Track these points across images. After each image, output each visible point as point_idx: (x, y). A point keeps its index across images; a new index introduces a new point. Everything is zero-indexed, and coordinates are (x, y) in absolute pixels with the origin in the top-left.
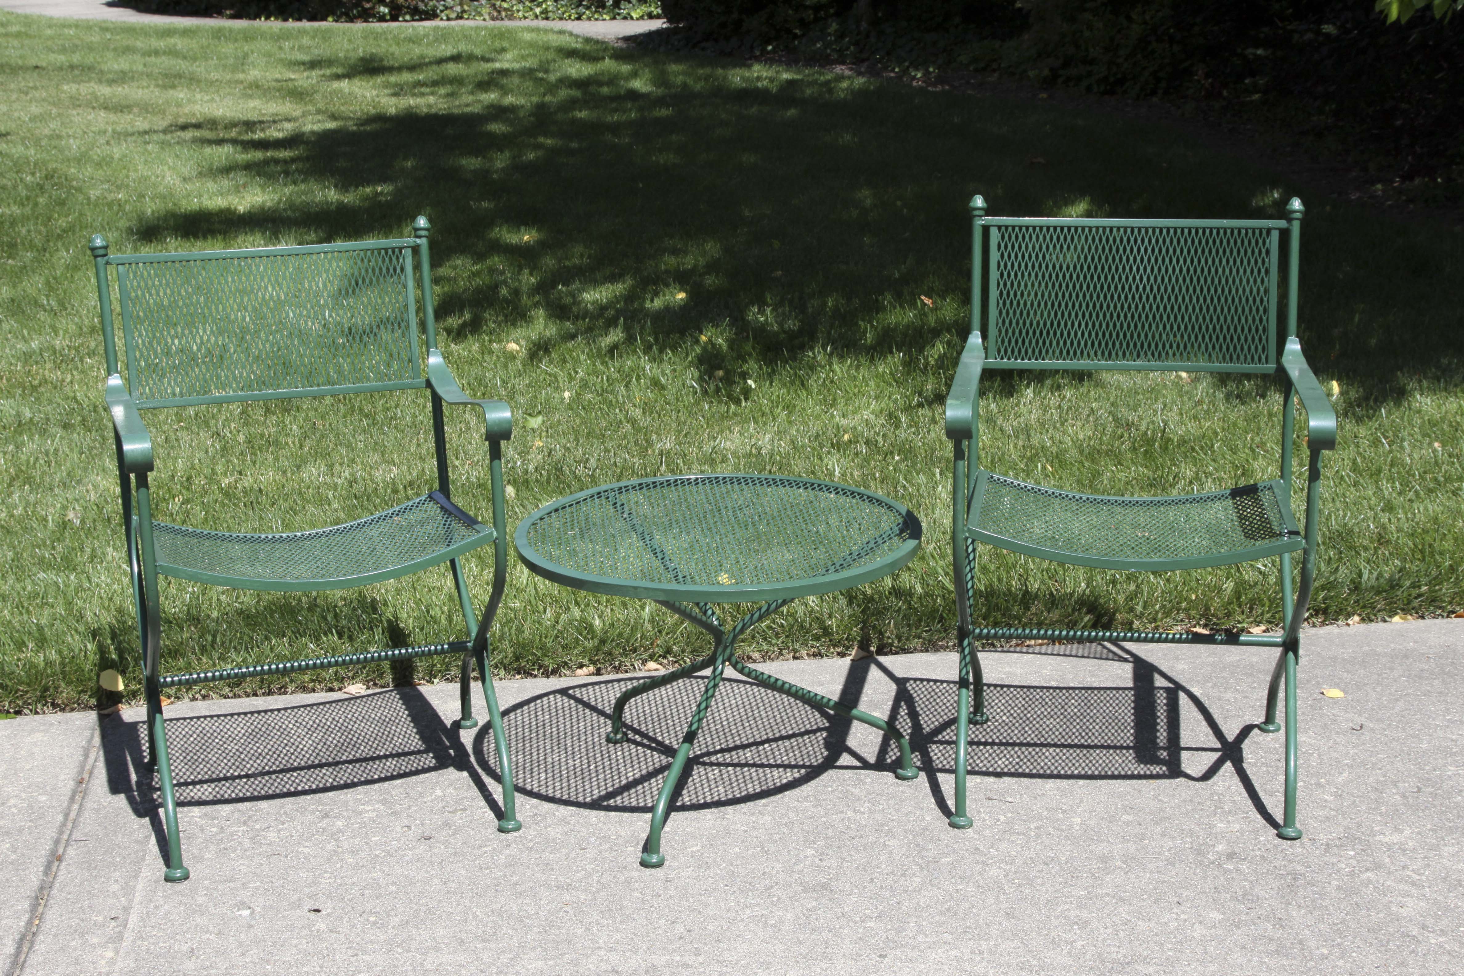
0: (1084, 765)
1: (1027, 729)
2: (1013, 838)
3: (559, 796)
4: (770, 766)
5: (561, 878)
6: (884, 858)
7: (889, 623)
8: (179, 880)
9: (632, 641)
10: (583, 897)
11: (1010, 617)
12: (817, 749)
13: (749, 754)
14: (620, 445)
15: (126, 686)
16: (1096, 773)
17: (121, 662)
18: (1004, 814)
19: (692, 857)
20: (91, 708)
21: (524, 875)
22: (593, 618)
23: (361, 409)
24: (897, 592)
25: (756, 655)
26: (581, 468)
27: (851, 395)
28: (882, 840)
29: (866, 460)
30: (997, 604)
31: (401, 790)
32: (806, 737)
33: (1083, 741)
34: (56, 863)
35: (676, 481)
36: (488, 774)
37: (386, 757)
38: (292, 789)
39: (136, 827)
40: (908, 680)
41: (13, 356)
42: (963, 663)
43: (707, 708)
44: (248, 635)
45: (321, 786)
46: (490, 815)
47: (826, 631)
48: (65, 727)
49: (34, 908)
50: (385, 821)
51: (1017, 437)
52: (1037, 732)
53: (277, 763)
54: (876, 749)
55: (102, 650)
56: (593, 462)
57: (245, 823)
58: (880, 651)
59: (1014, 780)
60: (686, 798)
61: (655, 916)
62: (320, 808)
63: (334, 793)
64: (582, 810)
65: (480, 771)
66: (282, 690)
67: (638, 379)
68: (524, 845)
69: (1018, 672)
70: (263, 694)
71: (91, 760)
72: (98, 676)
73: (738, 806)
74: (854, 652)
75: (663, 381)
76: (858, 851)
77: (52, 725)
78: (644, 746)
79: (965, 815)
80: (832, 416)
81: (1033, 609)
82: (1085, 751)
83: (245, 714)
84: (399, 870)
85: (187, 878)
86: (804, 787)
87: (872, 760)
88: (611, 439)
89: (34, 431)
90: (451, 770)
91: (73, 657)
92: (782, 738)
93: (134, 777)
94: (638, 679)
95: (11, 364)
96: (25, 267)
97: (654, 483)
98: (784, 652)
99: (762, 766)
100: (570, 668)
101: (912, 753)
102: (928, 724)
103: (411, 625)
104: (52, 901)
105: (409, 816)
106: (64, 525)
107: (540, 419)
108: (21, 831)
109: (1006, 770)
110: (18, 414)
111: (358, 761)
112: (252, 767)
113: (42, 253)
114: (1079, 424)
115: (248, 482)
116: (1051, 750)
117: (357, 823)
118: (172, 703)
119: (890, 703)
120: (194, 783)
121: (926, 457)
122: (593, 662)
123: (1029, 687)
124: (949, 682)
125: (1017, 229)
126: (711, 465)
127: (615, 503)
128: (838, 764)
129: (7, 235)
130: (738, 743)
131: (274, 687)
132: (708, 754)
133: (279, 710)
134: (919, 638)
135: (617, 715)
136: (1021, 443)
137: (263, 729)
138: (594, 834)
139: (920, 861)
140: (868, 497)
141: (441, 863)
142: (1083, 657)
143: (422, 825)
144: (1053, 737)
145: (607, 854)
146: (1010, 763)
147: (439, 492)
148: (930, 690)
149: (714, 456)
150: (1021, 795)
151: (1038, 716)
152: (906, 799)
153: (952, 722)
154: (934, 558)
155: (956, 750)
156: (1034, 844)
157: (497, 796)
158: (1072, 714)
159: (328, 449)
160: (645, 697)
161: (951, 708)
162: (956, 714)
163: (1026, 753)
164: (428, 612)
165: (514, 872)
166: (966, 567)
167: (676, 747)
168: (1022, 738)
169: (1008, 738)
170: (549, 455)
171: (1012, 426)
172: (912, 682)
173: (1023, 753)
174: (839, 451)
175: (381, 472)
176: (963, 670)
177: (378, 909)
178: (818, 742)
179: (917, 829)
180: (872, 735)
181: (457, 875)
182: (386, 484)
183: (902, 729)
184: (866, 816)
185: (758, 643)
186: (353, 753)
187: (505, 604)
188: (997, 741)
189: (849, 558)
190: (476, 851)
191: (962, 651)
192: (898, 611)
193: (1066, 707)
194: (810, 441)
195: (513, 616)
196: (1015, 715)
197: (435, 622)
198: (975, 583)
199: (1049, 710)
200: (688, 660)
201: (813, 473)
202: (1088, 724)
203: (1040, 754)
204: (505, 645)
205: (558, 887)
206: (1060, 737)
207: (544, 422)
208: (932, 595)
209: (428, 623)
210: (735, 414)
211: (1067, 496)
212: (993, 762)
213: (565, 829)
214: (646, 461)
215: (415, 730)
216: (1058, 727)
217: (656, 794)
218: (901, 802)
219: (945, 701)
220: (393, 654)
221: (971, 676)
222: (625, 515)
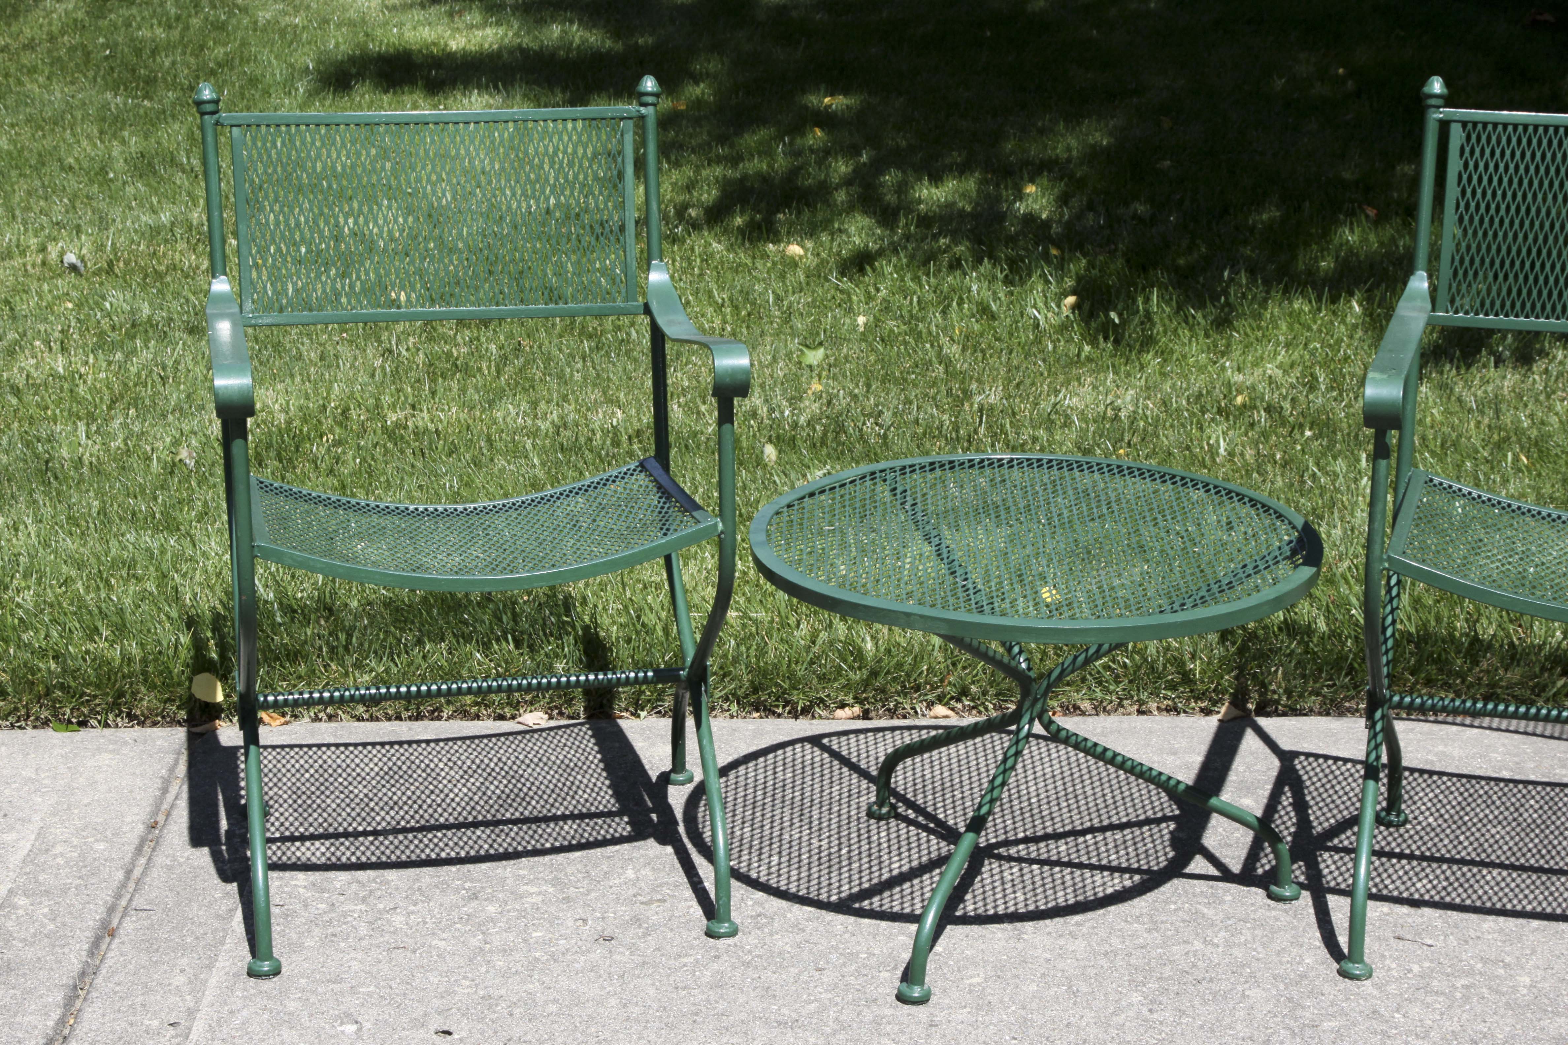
0: (1541, 897)
1: (1462, 838)
2: (1429, 999)
3: (794, 890)
4: (1092, 867)
5: (785, 1011)
6: (1240, 1014)
7: (1276, 671)
8: (266, 975)
9: (915, 676)
11: (1450, 673)
12: (1159, 847)
13: (1063, 848)
14: (926, 395)
15: (227, 696)
17: (222, 663)
18: (1419, 962)
19: (970, 992)
20: (179, 723)
21: (735, 1001)
22: (863, 640)
23: (583, 327)
24: (1290, 628)
25: (1086, 705)
26: (869, 423)
27: (1252, 339)
28: (1240, 988)
29: (1265, 434)
30: (1431, 655)
31: (579, 867)
32: (1146, 828)
33: (1542, 862)
34: (108, 939)
35: (982, 461)
36: (700, 852)
37: (564, 818)
38: (433, 856)
39: (218, 895)
40: (1296, 754)
41: (136, 231)
42: (1373, 743)
43: (1003, 784)
44: (395, 637)
45: (473, 853)
46: (697, 911)
47: (1187, 678)
48: (142, 747)
49: (69, 1002)
50: (552, 909)
51: (1482, 413)
52: (1476, 845)
53: (417, 817)
54: (1243, 853)
55: (199, 645)
56: (887, 417)
57: (364, 900)
58: (1263, 710)
59: (1437, 913)
60: (969, 906)
62: (467, 885)
63: (488, 864)
64: (824, 912)
65: (689, 846)
66: (435, 715)
67: (960, 303)
68: (739, 958)
69: (1456, 753)
70: (410, 718)
71: (170, 797)
72: (191, 680)
73: (1041, 923)
74: (1223, 710)
75: (994, 308)
76: (1205, 1002)
77: (126, 743)
78: (918, 825)
79: (1361, 961)
80: (1223, 368)
81: (1484, 665)
82: (1544, 878)
83: (383, 744)
84: (564, 982)
85: (277, 972)
86: (1136, 901)
87: (1236, 867)
88: (915, 386)
89: (151, 334)
90: (651, 842)
91: (160, 653)
92: (1112, 827)
93: (224, 825)
94: (920, 728)
95: (133, 242)
96: (164, 112)
97: (951, 462)
98: (1125, 702)
99: (1080, 866)
100: (827, 707)
101: (1294, 861)
102: (1321, 820)
103: (614, 636)
104: (94, 994)
105: (586, 905)
106: (172, 468)
107: (821, 352)
108: (65, 890)
109: (1427, 897)
110: (133, 312)
111: (526, 820)
112: (382, 820)
113: (188, 92)
115: (423, 419)
116: (1495, 872)
117: (514, 910)
118: (287, 723)
119: (1269, 787)
120: (302, 838)
121: (1349, 434)
122: (858, 700)
123: (1469, 777)
124: (1355, 762)
125: (1490, 127)
126: (1048, 429)
127: (895, 489)
128: (1187, 870)
129: (146, 67)
130: (1049, 830)
131: (425, 709)
132: (1007, 843)
133: (428, 742)
134: (1318, 694)
135: (883, 780)
136: (1486, 421)
137: (404, 768)
138: (836, 949)
139: (1292, 1023)
140: (1251, 500)
141: (622, 977)
142: (1552, 737)
143: (603, 918)
144: (1499, 852)
145: (852, 980)
146: (1434, 887)
147: (655, 457)
148: (1327, 771)
149: (1053, 417)
150: (1446, 936)
151: (1480, 820)
152: (1280, 929)
153: (1354, 821)
154: (1347, 582)
155: (1356, 862)
156: (1459, 1011)
157: (709, 885)
158: (1529, 821)
159: (533, 380)
160: (926, 756)
161: (1355, 799)
162: (1361, 810)
163: (1459, 874)
164: (639, 617)
165: (722, 996)
166: (1384, 607)
167: (962, 830)
168: (1454, 852)
169: (1434, 850)
170: (829, 403)
171: (1475, 396)
172: (1302, 758)
173: (1454, 873)
174: (1227, 419)
175: (601, 416)
176: (1373, 746)
177: (529, 1037)
178: (1162, 836)
179: (1292, 975)
180: (1237, 835)
181: (642, 994)
182: (605, 433)
183: (1282, 827)
184: (1220, 950)
185: (1089, 688)
186: (521, 809)
187: (745, 613)
188: (1417, 853)
189: (1215, 588)
190: (672, 962)
191: (1371, 726)
192: (1290, 655)
193: (1522, 810)
194: (1189, 403)
195: (754, 629)
196: (1447, 816)
197: (647, 633)
198: (1399, 626)
199: (1496, 813)
200: (991, 706)
201: (1188, 448)
202: (1551, 837)
203: (1478, 877)
204: (741, 670)
205: (779, 1023)
206: (1509, 853)
207: (827, 356)
208: (1340, 635)
209: (638, 633)
210: (1089, 359)
211: (1539, 513)
212: (1409, 884)
213: (798, 938)
214: (960, 420)
215: (607, 782)
216: (1507, 838)
217: (928, 895)
218: (1273, 933)
219: (1348, 789)
220: (578, 681)
221: (1384, 759)
222: (907, 507)
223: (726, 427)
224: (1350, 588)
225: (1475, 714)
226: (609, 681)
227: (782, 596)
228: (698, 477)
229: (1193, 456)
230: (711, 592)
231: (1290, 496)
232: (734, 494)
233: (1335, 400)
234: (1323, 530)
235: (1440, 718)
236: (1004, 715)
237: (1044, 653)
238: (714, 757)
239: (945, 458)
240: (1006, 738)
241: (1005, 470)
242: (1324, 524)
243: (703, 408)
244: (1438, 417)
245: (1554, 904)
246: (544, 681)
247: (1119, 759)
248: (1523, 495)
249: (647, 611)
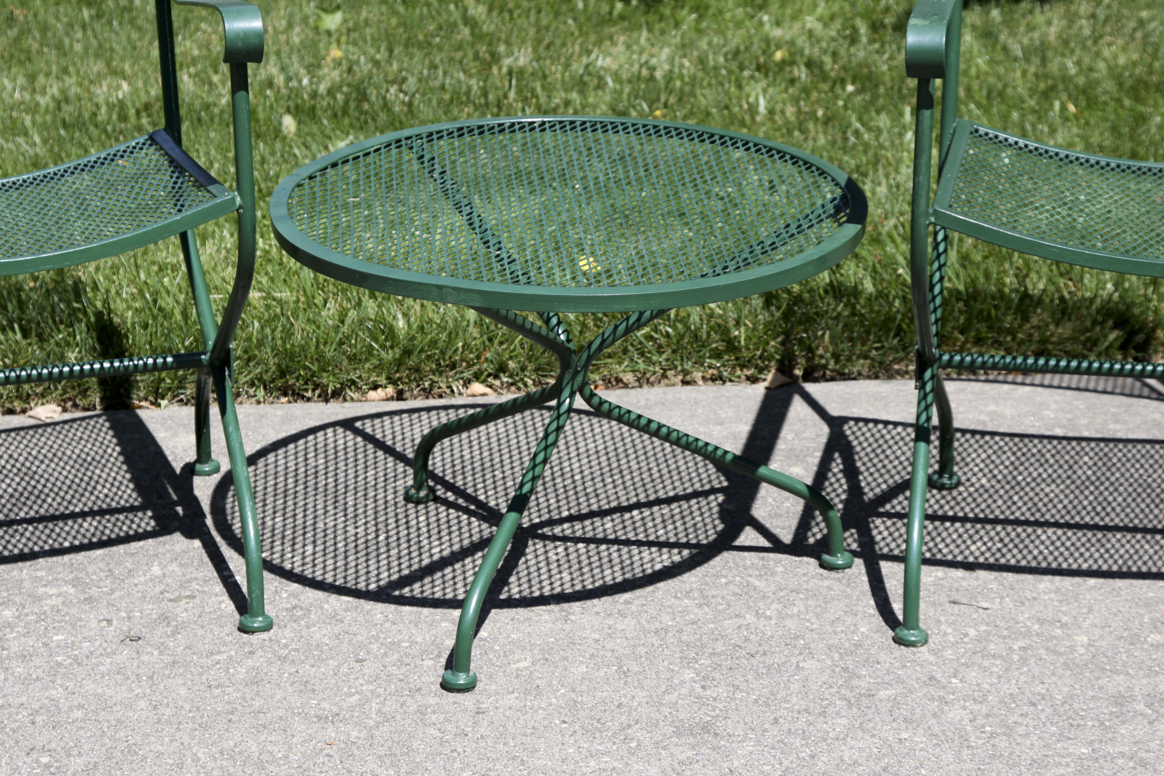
0: (1097, 555)
1: (1016, 498)
2: (986, 663)
3: (330, 580)
4: (639, 543)
5: (325, 705)
6: (795, 687)
7: (823, 335)
9: (449, 353)
10: (354, 734)
11: (1000, 331)
12: (708, 520)
13: (609, 525)
14: (452, 59)
16: (1115, 568)
18: (975, 626)
19: (517, 676)
21: (272, 697)
22: (394, 317)
24: (836, 290)
25: (628, 377)
26: (393, 90)
28: (794, 660)
29: (806, 91)
30: (981, 312)
31: (102, 565)
32: (693, 501)
33: (1097, 519)
35: (513, 125)
36: (229, 544)
37: (83, 515)
40: (846, 419)
42: (923, 404)
43: (545, 461)
46: (229, 606)
47: (731, 345)
50: (74, 611)
51: (1027, 60)
52: (1030, 504)
54: (793, 523)
56: (412, 83)
58: (808, 376)
59: (992, 575)
60: (514, 588)
61: (457, 765)
64: (362, 601)
65: (218, 539)
68: (274, 652)
69: (1009, 412)
73: (589, 603)
74: (770, 377)
76: (759, 676)
78: (458, 508)
79: (916, 627)
80: (761, 23)
81: (1035, 320)
82: (1100, 535)
84: (90, 686)
86: (686, 576)
87: (787, 538)
88: (440, 49)
90: (177, 536)
92: (659, 502)
94: (457, 407)
97: (480, 127)
98: (670, 373)
99: (628, 543)
100: (359, 389)
101: (846, 529)
102: (872, 486)
103: (129, 321)
105: (110, 604)
107: (339, 16)
109: (981, 560)
111: (41, 519)
114: (1120, 42)
116: (1050, 531)
117: (32, 613)
119: (819, 454)
121: (892, 88)
122: (391, 381)
123: (1022, 436)
124: (905, 425)
126: (582, 92)
127: (422, 157)
128: (737, 543)
130: (595, 507)
132: (551, 522)
134: (866, 357)
135: (420, 462)
136: (1032, 69)
138: (377, 638)
139: (848, 693)
140: (792, 157)
141: (151, 678)
142: (1104, 392)
143: (129, 618)
144: (1054, 511)
145: (394, 670)
146: (989, 549)
147: (165, 129)
148: (878, 436)
149: (586, 78)
150: (1002, 598)
151: (1034, 480)
152: (833, 599)
153: (906, 485)
154: (893, 241)
155: (909, 527)
156: (1016, 673)
157: (241, 579)
158: (1084, 478)
159: (29, 51)
160: (464, 435)
161: (906, 463)
162: (912, 474)
163: (1013, 534)
164: (155, 301)
165: (257, 693)
166: (932, 264)
167: (504, 511)
168: (1008, 513)
169: (988, 511)
170: (350, 70)
171: (1021, 43)
172: (852, 423)
173: (1008, 534)
174: (766, 76)
175: (105, 88)
176: (923, 407)
177: (53, 745)
178: (710, 509)
179: (847, 645)
180: (787, 504)
181: (174, 695)
182: (111, 107)
183: (833, 495)
184: (773, 622)
185: (632, 360)
186: (36, 507)
187: (268, 293)
188: (971, 515)
189: (758, 249)
190: (204, 660)
191: (921, 387)
192: (837, 318)
193: (1076, 467)
194: (726, 60)
195: (278, 310)
196: (1000, 477)
197: (165, 317)
198: (947, 284)
199: (1050, 471)
200: (530, 382)
201: (727, 107)
202: (1106, 493)
203: (1033, 537)
204: (266, 353)
205: (319, 718)
206: (1063, 512)
207: (345, 21)
208: (887, 296)
209: (155, 318)
210: (622, 17)
211: (1087, 161)
212: (963, 547)
213: (336, 630)
214: (489, 84)
215: (128, 476)
216: (1062, 496)
217: (470, 579)
218: (826, 603)
219: (899, 453)
220: (92, 369)
221: (935, 421)
222: (436, 175)
223: (241, 94)
224: (897, 247)
225: (1026, 371)
226: (126, 368)
227: (308, 274)
228: (213, 152)
229: (733, 116)
230: (231, 273)
231: (833, 154)
232: (252, 168)
233: (877, 52)
234: (867, 188)
235: (991, 377)
236: (544, 390)
237: (584, 325)
238: (241, 444)
239: (475, 122)
240: (547, 414)
241: (537, 134)
242: (868, 181)
243: (215, 79)
244: (984, 67)
245: (1111, 562)
246: (56, 370)
247: (664, 430)
248: (1071, 145)
249: (164, 294)
